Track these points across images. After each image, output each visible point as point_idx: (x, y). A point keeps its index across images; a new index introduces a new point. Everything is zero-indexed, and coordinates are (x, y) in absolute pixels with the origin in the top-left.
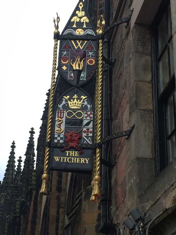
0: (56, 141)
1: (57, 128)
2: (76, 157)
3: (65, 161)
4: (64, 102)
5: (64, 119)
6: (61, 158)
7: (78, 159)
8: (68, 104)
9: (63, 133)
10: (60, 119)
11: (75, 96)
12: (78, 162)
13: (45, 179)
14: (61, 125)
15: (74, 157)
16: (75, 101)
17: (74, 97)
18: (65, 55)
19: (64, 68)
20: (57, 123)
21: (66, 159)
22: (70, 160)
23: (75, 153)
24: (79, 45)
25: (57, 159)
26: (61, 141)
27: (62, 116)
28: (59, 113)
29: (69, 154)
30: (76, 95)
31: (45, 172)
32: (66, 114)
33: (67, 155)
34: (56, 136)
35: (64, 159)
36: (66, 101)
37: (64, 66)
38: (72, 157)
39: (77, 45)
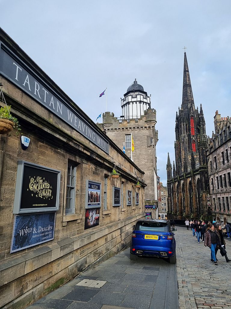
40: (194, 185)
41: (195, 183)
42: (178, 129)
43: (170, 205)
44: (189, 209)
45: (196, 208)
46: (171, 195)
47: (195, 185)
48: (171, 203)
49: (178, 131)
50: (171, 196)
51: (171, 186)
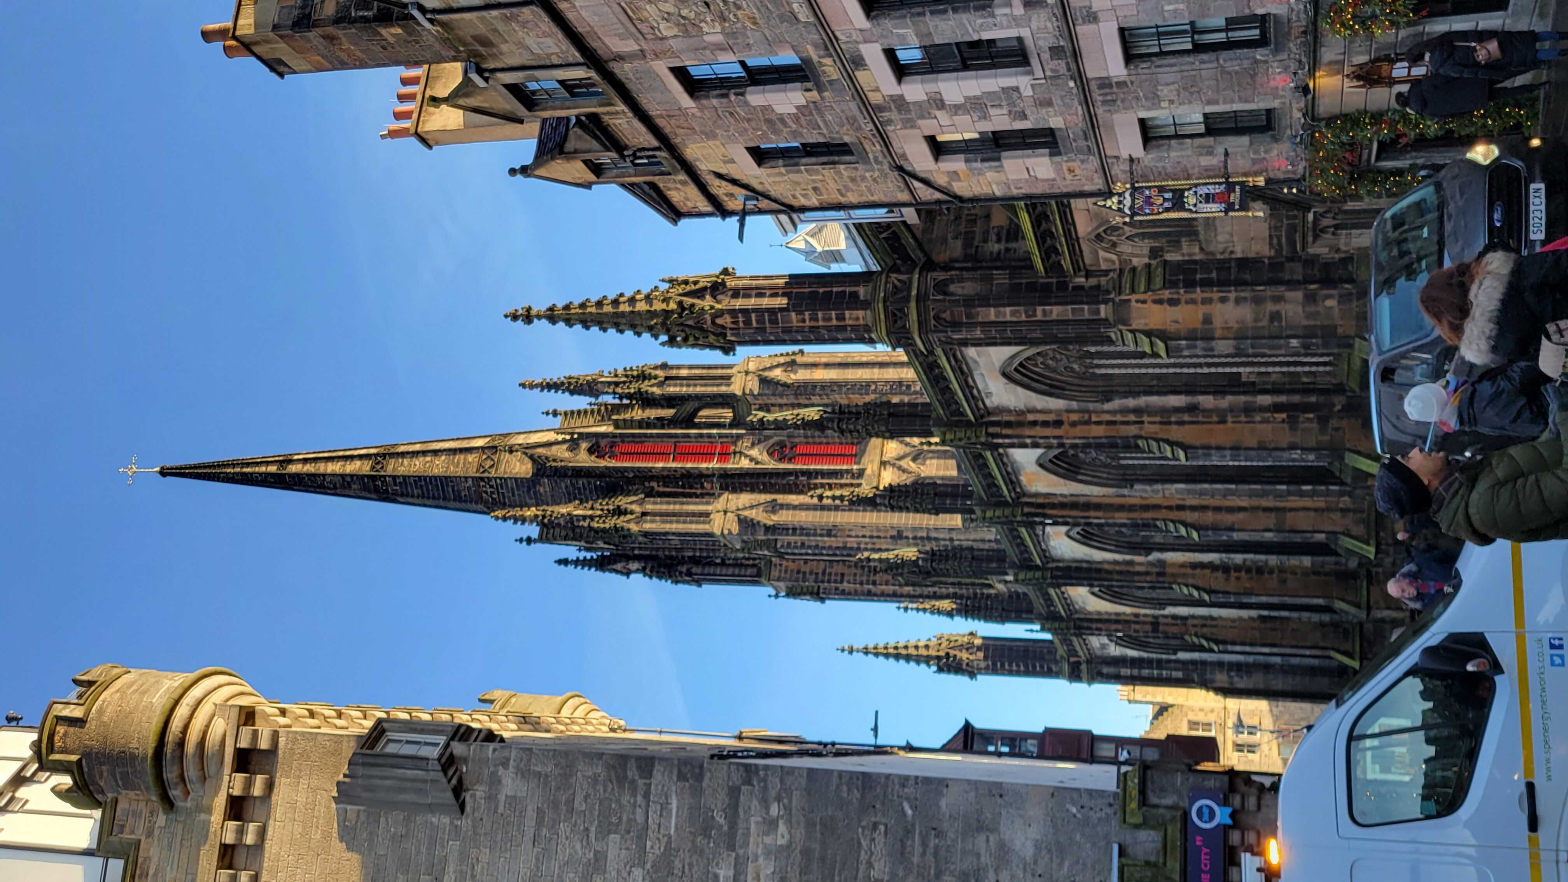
40: (1074, 424)
41: (1051, 418)
42: (682, 561)
43: (1278, 683)
44: (1307, 502)
45: (1292, 422)
46: (1193, 662)
47: (1074, 417)
48: (1267, 668)
49: (695, 561)
50: (1204, 663)
51: (1115, 650)
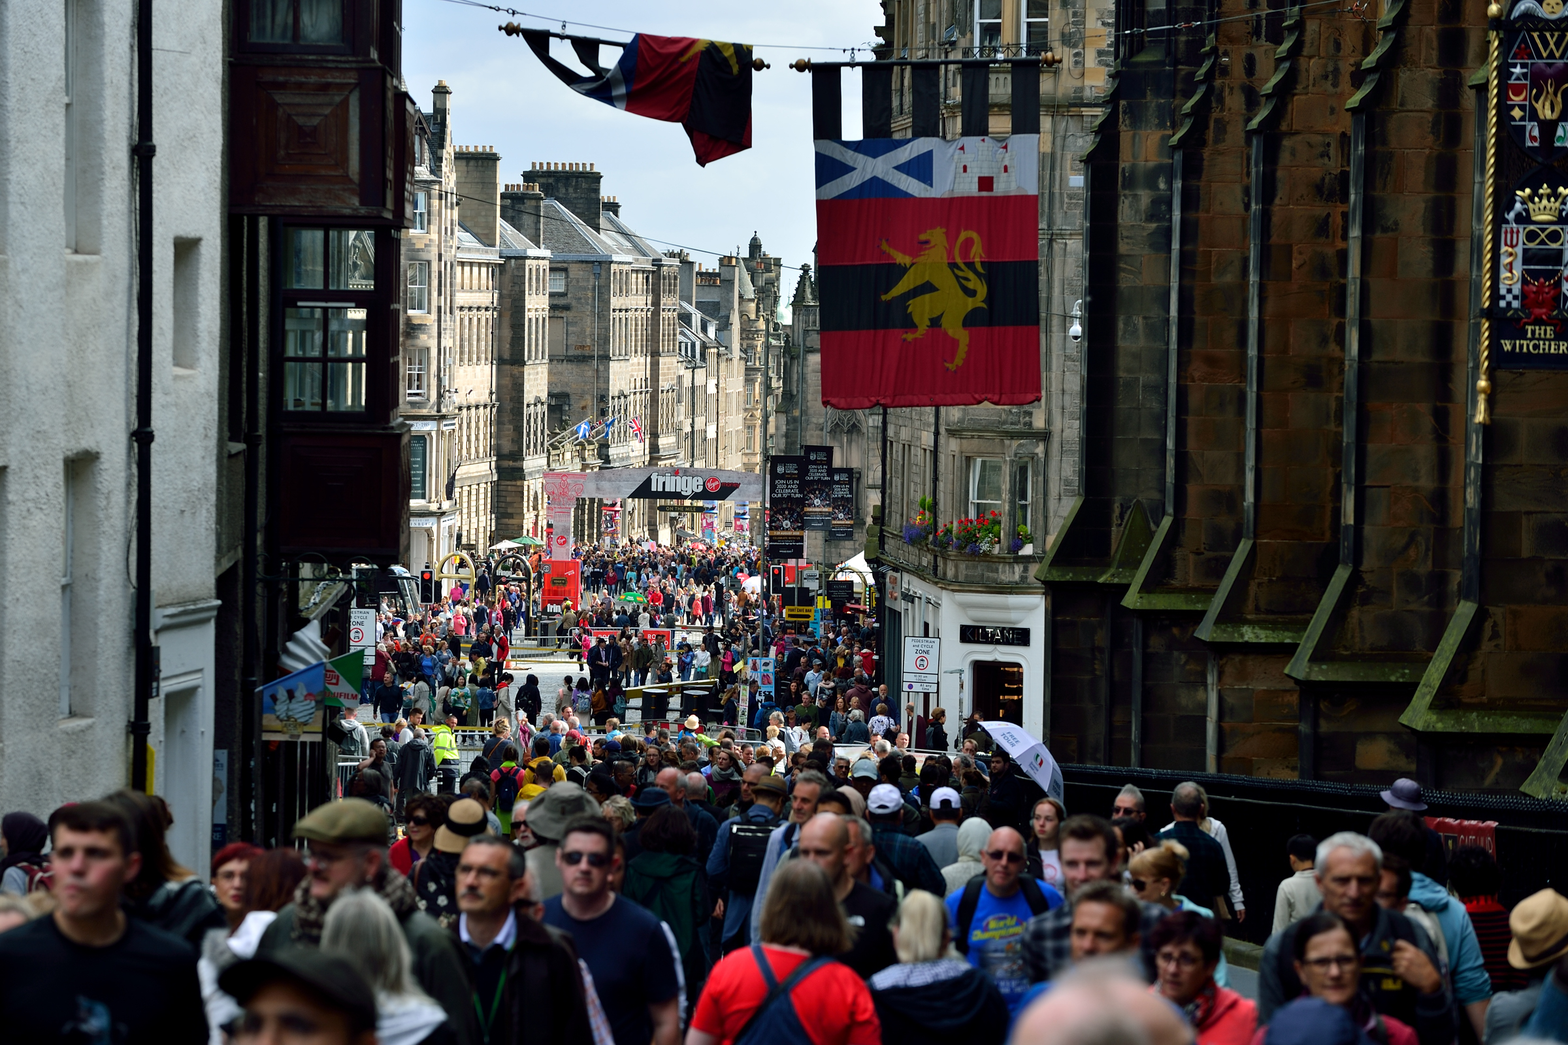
0: (1503, 304)
1: (1504, 274)
2: (1550, 340)
3: (1525, 350)
4: (1518, 206)
5: (1519, 250)
6: (1515, 344)
7: (1553, 343)
8: (1527, 211)
9: (1519, 285)
10: (1510, 250)
11: (1545, 189)
12: (1552, 351)
13: (1484, 391)
14: (1514, 265)
15: (1544, 340)
16: (1545, 202)
17: (1541, 191)
18: (1518, 79)
19: (1517, 113)
20: (1505, 260)
21: (1526, 345)
22: (1536, 347)
23: (1545, 331)
24: (1552, 46)
25: (1507, 345)
26: (1516, 304)
27: (1514, 242)
28: (1509, 236)
29: (1533, 332)
30: (1545, 186)
31: (1483, 377)
32: (1522, 237)
33: (1529, 335)
34: (1503, 292)
35: (1521, 346)
36: (1523, 203)
37: (1517, 109)
38: (1539, 339)
39: (1546, 44)
